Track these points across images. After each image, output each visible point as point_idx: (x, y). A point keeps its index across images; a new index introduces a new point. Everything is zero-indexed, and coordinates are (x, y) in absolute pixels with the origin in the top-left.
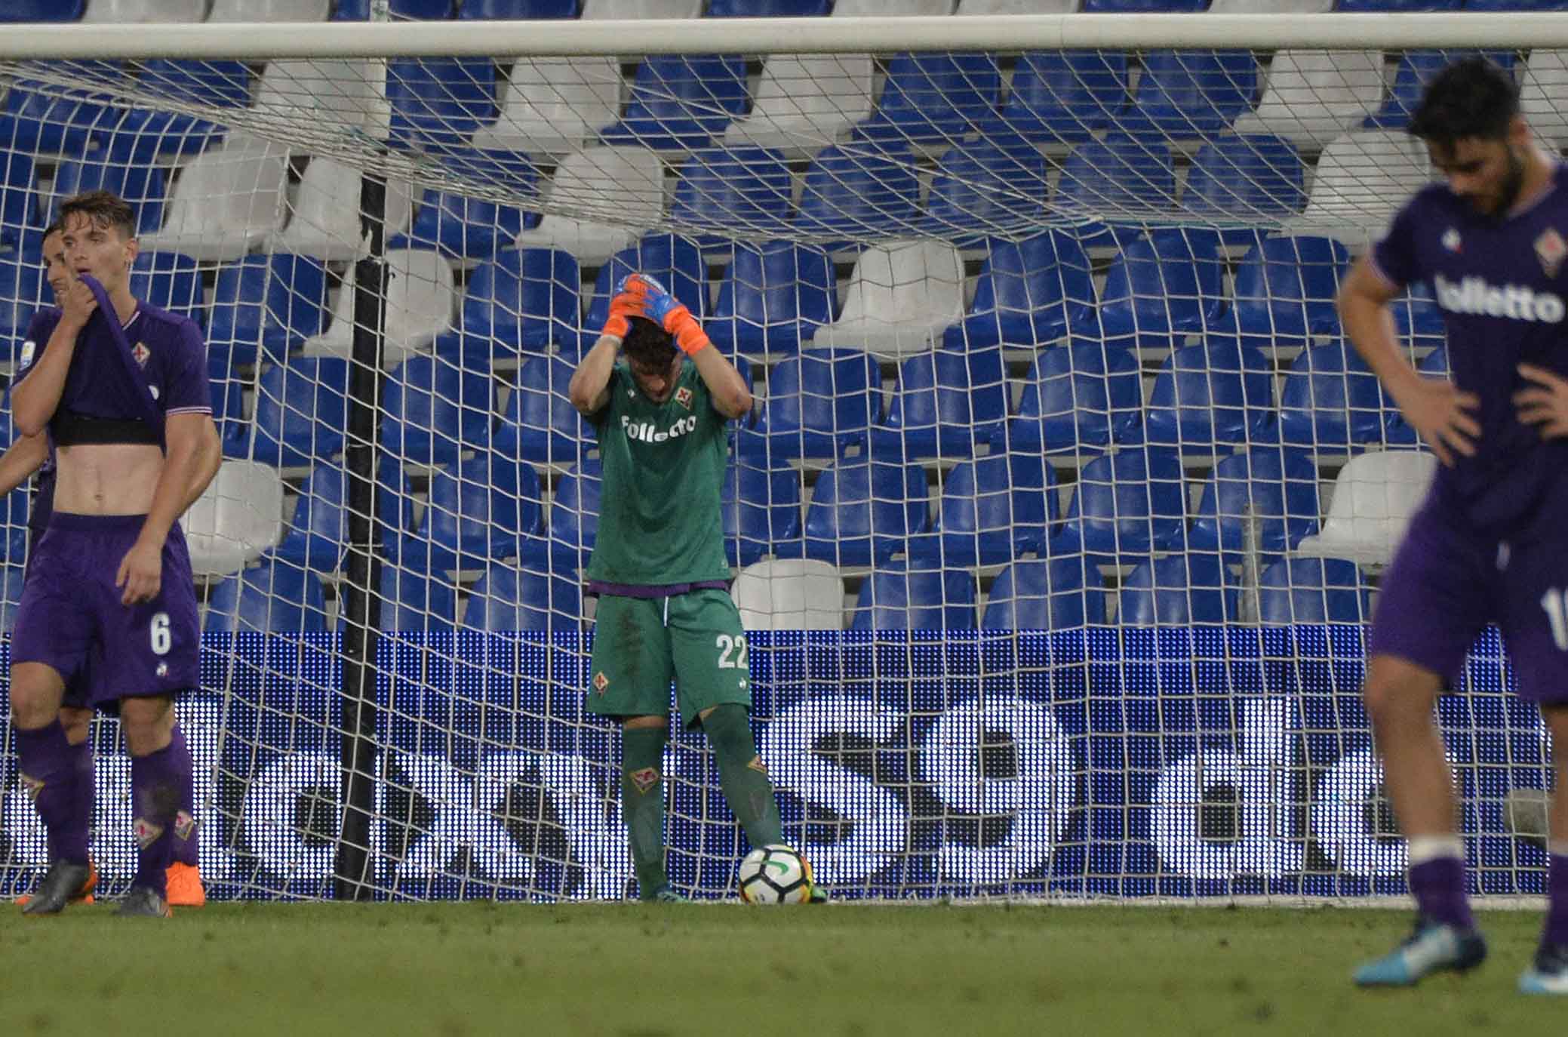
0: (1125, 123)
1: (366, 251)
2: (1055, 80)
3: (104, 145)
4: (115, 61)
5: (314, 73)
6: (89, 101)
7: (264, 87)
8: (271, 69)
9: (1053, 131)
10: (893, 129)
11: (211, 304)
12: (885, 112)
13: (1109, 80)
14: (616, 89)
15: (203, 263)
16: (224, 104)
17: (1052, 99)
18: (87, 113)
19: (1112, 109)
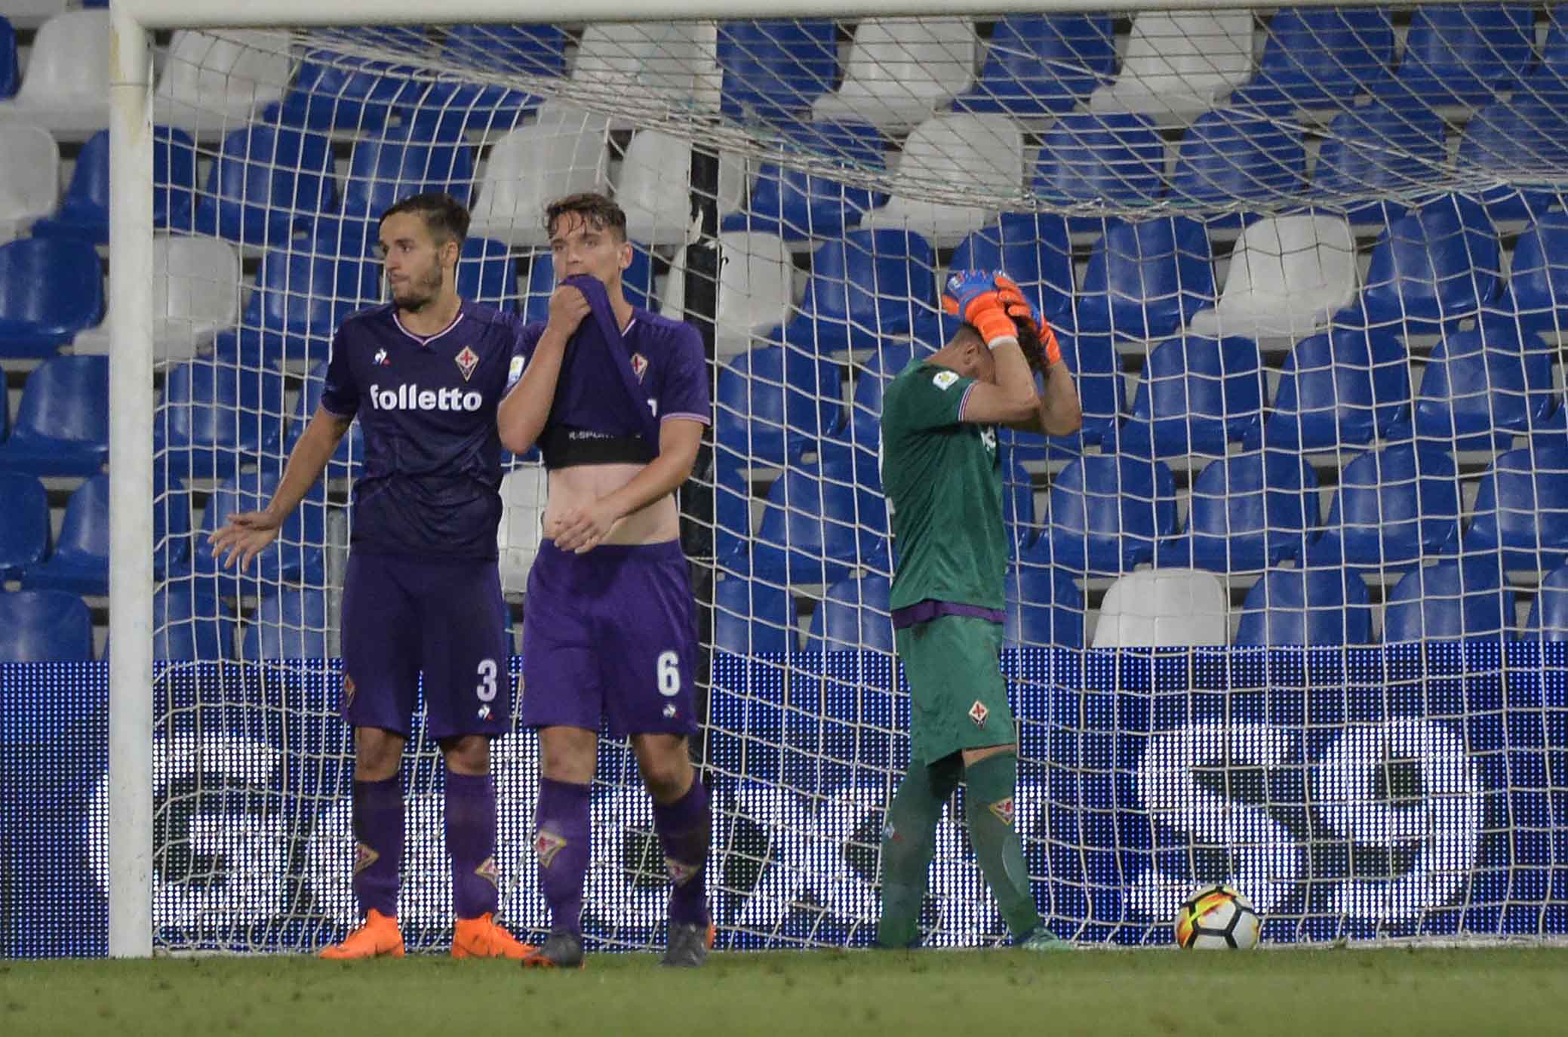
0: (1533, 84)
1: (696, 232)
2: (1456, 37)
3: (406, 121)
4: (420, 27)
5: (637, 36)
6: (389, 74)
7: (581, 51)
8: (590, 33)
9: (1453, 92)
10: (1276, 91)
11: (525, 295)
12: (1267, 73)
13: (1513, 37)
14: (970, 48)
15: (516, 249)
16: (538, 72)
17: (1452, 58)
18: (388, 87)
19: (1517, 68)
